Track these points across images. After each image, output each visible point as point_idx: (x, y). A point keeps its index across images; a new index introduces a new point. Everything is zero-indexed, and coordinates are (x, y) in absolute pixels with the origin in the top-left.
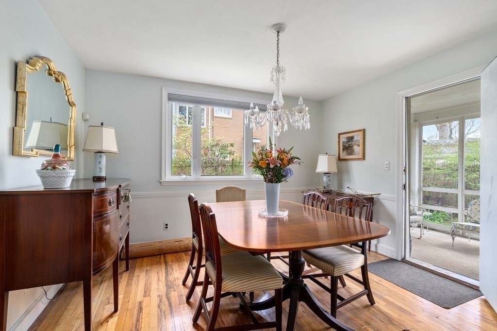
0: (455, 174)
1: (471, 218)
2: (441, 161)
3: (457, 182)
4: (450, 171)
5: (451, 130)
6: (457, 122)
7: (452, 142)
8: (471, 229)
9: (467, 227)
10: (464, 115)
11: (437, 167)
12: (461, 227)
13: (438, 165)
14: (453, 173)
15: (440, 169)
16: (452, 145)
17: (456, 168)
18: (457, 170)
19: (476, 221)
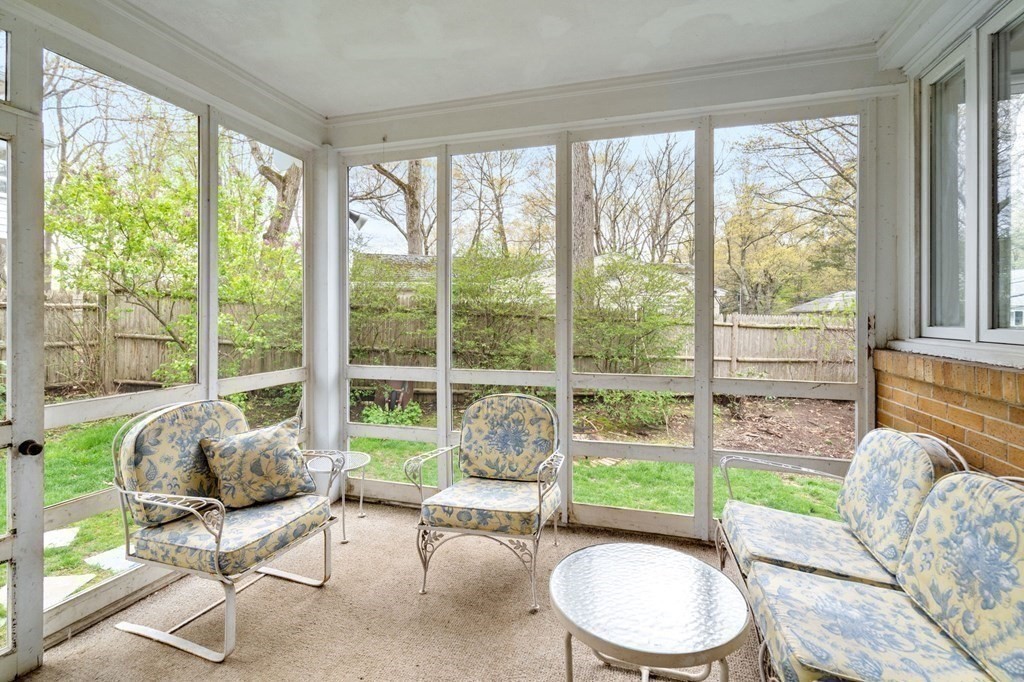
0: (431, 321)
1: (470, 464)
2: (408, 295)
3: (435, 339)
4: (423, 316)
5: (426, 249)
6: (434, 160)
7: (427, 260)
8: (474, 521)
9: (463, 517)
10: (450, 139)
11: (400, 306)
12: (447, 519)
13: (403, 304)
14: (428, 319)
15: (406, 312)
16: (427, 267)
17: (431, 309)
18: (435, 313)
19: (481, 472)
